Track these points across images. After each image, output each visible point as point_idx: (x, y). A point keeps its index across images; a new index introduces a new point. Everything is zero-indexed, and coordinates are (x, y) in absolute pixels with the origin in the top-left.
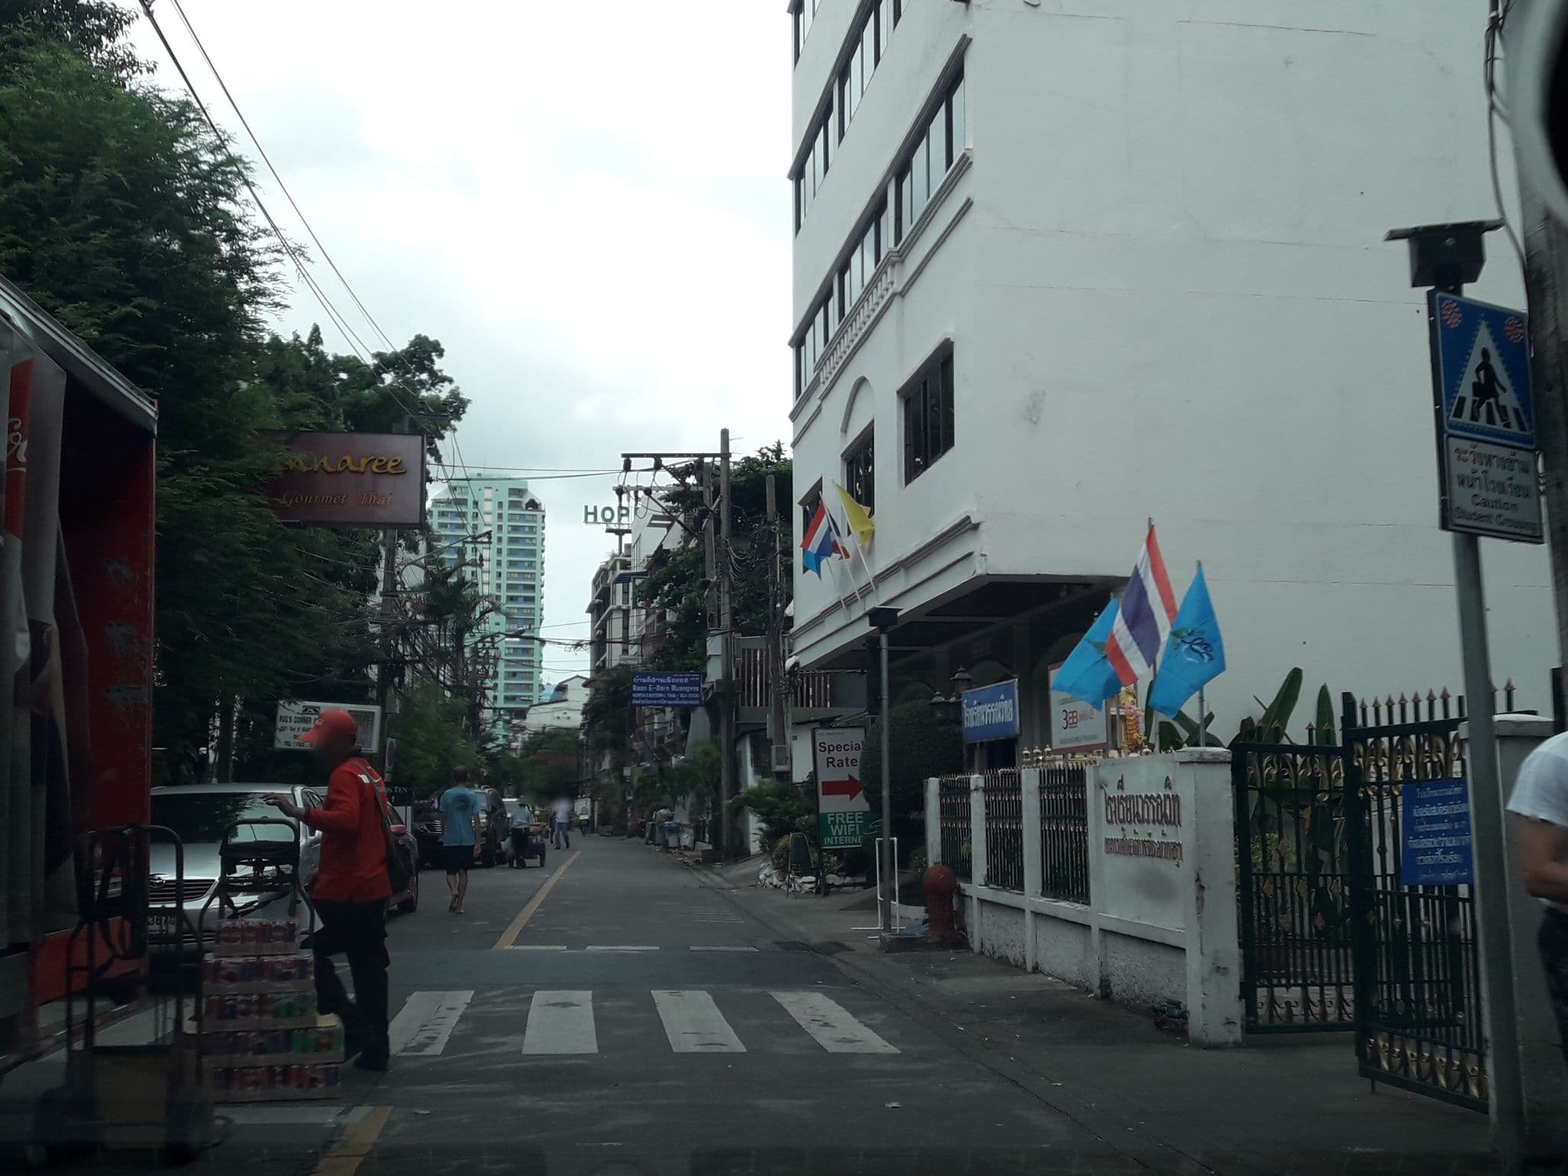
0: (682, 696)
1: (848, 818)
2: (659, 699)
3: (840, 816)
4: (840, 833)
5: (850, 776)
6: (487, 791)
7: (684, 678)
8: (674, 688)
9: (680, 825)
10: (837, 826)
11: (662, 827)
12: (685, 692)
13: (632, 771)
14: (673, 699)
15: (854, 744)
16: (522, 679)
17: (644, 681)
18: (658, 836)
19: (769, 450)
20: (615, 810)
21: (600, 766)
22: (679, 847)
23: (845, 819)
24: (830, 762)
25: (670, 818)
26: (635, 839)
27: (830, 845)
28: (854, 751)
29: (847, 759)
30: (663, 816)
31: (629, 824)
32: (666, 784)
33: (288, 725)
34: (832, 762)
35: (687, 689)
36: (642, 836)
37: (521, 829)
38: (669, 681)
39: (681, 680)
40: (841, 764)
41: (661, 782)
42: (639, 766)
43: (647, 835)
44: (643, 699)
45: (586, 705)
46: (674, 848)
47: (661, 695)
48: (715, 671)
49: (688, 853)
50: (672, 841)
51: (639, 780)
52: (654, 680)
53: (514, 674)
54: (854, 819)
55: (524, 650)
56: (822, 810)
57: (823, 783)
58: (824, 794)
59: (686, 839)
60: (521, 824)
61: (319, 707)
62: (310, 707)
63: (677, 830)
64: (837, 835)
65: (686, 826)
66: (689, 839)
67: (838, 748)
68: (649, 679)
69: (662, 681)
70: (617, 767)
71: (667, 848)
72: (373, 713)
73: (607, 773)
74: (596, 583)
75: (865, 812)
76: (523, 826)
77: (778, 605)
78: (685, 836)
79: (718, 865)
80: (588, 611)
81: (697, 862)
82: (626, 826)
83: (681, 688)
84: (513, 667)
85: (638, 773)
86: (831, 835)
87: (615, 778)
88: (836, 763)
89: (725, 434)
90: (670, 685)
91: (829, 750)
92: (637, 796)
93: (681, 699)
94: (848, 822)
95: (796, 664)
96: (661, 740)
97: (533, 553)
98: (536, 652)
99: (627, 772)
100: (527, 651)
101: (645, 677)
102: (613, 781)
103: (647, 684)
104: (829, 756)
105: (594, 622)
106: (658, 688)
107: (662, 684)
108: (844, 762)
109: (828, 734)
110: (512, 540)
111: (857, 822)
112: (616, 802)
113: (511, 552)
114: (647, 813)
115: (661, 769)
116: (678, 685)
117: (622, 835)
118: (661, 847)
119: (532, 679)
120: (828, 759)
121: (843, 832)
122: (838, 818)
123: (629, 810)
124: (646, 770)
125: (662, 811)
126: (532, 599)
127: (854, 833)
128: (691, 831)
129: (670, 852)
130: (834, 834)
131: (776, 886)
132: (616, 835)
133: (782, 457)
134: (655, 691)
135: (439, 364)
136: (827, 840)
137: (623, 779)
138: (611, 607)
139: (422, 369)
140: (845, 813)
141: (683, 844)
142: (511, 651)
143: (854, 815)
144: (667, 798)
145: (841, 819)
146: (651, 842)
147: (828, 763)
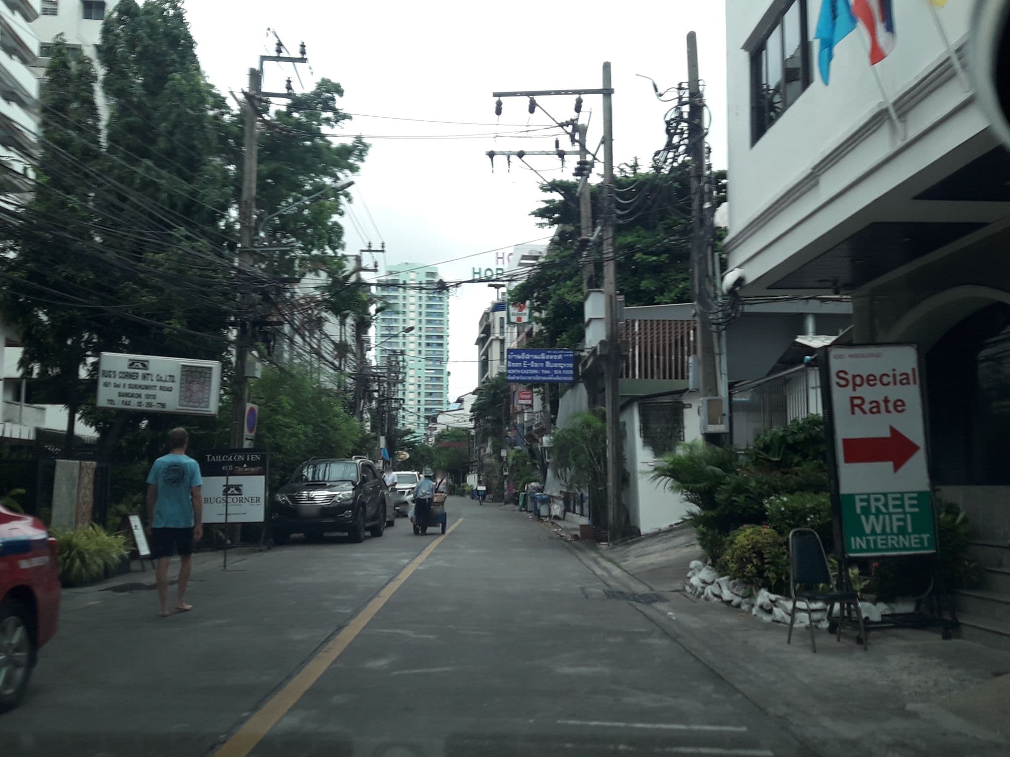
0: (556, 372)
1: (891, 503)
2: (534, 375)
3: (877, 500)
4: (878, 530)
5: (893, 430)
6: (358, 461)
7: (558, 354)
8: (548, 364)
9: (553, 497)
10: (872, 518)
11: (534, 498)
12: (558, 368)
13: (507, 453)
14: (547, 375)
15: (897, 373)
16: (436, 397)
17: (519, 357)
18: (530, 505)
19: (627, 165)
20: (495, 482)
21: (485, 452)
22: (550, 516)
23: (886, 505)
24: (856, 405)
25: (541, 490)
26: (511, 506)
27: (861, 550)
28: (899, 385)
29: (886, 401)
30: (534, 488)
31: (506, 493)
32: (537, 462)
33: (112, 380)
34: (859, 406)
35: (561, 365)
36: (517, 503)
37: (425, 500)
38: (543, 358)
39: (555, 357)
40: (876, 408)
41: (531, 461)
42: (513, 448)
43: (521, 503)
44: (517, 375)
45: (473, 405)
46: (546, 517)
47: (535, 371)
48: (594, 336)
49: (559, 523)
50: (543, 510)
51: (513, 459)
52: (528, 357)
53: (431, 394)
54: (902, 506)
55: (437, 378)
56: (845, 489)
57: (846, 441)
58: (848, 460)
59: (557, 509)
60: (424, 494)
61: (147, 361)
62: (138, 361)
63: (548, 501)
64: (873, 532)
65: (556, 497)
66: (559, 510)
67: (870, 380)
68: (523, 356)
69: (536, 357)
70: (497, 450)
71: (538, 516)
72: (210, 368)
73: (490, 456)
74: (481, 323)
75: (920, 493)
76: (427, 497)
77: (707, 205)
78: (556, 506)
79: (603, 545)
80: (477, 344)
81: (576, 537)
82: (503, 496)
83: (556, 365)
84: (430, 389)
85: (512, 453)
86: (861, 533)
87: (495, 458)
88: (866, 407)
89: (607, 67)
90: (544, 361)
91: (855, 385)
92: (511, 472)
93: (555, 375)
94: (891, 510)
95: (740, 281)
96: (530, 428)
97: (441, 315)
98: (445, 380)
99: (504, 453)
100: (438, 379)
101: (520, 354)
102: (493, 460)
103: (521, 361)
104: (854, 394)
105: (480, 350)
106: (533, 364)
107: (536, 361)
108: (882, 405)
109: (851, 356)
110: (429, 306)
111: (908, 509)
112: (496, 477)
113: (428, 314)
114: (521, 485)
115: (531, 451)
116: (553, 361)
117: (500, 502)
118: (532, 514)
119: (442, 397)
120: (852, 399)
121: (884, 526)
122: (873, 504)
123: (506, 483)
124: (519, 451)
125: (533, 484)
126: (441, 345)
127: (902, 531)
128: (561, 502)
129: (542, 521)
130: (868, 530)
131: (729, 602)
132: (496, 502)
133: (638, 171)
134: (529, 368)
135: (340, 103)
136: (856, 542)
137: (500, 459)
138: (492, 337)
139: (327, 107)
140: (885, 495)
141: (553, 513)
142: (429, 379)
143: (902, 499)
144: (537, 474)
145: (880, 505)
146: (523, 509)
147: (853, 406)
